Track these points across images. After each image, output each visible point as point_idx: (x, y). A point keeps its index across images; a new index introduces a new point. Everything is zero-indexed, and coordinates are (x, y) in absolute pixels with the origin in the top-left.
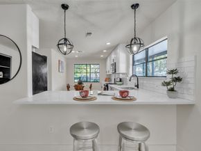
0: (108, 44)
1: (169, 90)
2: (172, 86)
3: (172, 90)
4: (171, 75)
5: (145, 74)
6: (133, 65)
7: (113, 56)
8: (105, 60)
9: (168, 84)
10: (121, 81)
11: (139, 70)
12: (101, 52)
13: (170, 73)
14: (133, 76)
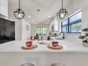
0: (49, 16)
1: (84, 42)
2: (86, 39)
3: (86, 41)
4: (85, 32)
5: (67, 32)
6: (62, 27)
7: (52, 23)
8: (49, 25)
9: (83, 37)
10: (55, 35)
11: (64, 30)
12: (46, 21)
13: (84, 31)
14: (61, 32)
